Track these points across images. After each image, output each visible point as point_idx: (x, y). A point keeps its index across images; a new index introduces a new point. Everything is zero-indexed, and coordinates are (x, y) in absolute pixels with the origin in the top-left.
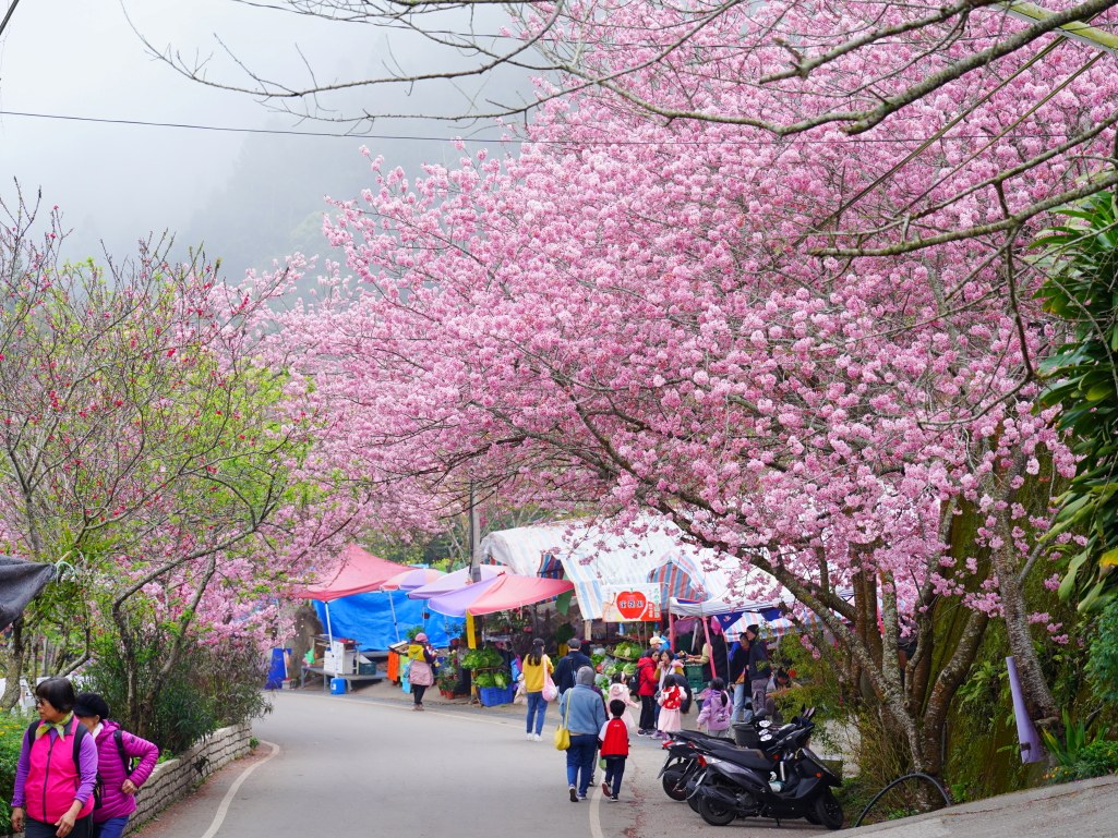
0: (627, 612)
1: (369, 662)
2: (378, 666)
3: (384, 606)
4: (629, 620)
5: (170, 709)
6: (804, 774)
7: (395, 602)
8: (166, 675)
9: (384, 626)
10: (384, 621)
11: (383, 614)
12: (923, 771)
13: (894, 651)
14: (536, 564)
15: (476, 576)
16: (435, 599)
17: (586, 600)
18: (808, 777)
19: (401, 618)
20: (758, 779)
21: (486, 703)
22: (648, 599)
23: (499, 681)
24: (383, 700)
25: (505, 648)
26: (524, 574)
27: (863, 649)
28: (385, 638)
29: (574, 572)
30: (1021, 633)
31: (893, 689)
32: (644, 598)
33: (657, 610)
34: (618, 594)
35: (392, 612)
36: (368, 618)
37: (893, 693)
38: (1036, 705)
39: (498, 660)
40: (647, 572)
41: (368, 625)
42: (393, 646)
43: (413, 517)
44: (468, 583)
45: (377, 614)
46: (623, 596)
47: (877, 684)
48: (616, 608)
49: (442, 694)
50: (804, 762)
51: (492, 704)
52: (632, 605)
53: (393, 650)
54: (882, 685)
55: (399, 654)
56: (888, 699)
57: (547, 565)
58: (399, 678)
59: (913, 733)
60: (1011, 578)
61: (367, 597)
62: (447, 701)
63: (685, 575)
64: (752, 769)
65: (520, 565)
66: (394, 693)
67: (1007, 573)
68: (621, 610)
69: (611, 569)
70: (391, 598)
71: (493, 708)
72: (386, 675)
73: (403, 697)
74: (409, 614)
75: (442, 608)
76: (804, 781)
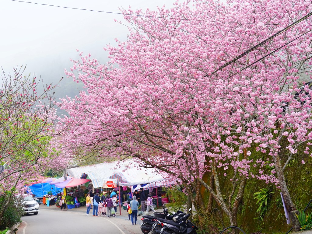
0: (109, 186)
1: (38, 199)
2: (40, 200)
3: (40, 187)
4: (109, 188)
5: (8, 215)
6: (189, 227)
7: (43, 186)
8: (7, 206)
9: (40, 191)
10: (40, 190)
11: (40, 188)
12: (234, 226)
13: (220, 192)
14: (80, 176)
15: (66, 179)
16: (56, 184)
17: (94, 184)
18: (190, 227)
19: (45, 189)
20: (178, 229)
21: (69, 208)
22: (114, 183)
23: (72, 203)
24: (43, 208)
25: (71, 195)
26: (77, 178)
27: (214, 192)
28: (41, 194)
29: (90, 177)
30: (284, 185)
31: (223, 203)
32: (113, 182)
33: (116, 185)
34: (107, 181)
35: (43, 188)
36: (37, 189)
37: (223, 204)
38: (290, 207)
39: (71, 198)
40: (110, 177)
41: (37, 191)
42: (44, 196)
43: (60, 163)
44: (64, 180)
45: (39, 189)
46: (108, 182)
47: (218, 201)
48: (106, 185)
49: (57, 206)
50: (189, 223)
51: (70, 208)
52: (110, 184)
53: (44, 197)
54: (220, 202)
55: (46, 197)
56: (222, 206)
57: (83, 176)
58: (46, 203)
59: (231, 215)
60: (281, 169)
61: (37, 185)
62: (59, 208)
63: (120, 177)
64: (176, 226)
65: (75, 176)
66: (45, 206)
67: (280, 168)
68: (107, 185)
69: (100, 176)
70: (42, 185)
71: (71, 209)
72: (43, 202)
73: (47, 208)
74: (46, 188)
75: (58, 186)
76: (189, 229)
